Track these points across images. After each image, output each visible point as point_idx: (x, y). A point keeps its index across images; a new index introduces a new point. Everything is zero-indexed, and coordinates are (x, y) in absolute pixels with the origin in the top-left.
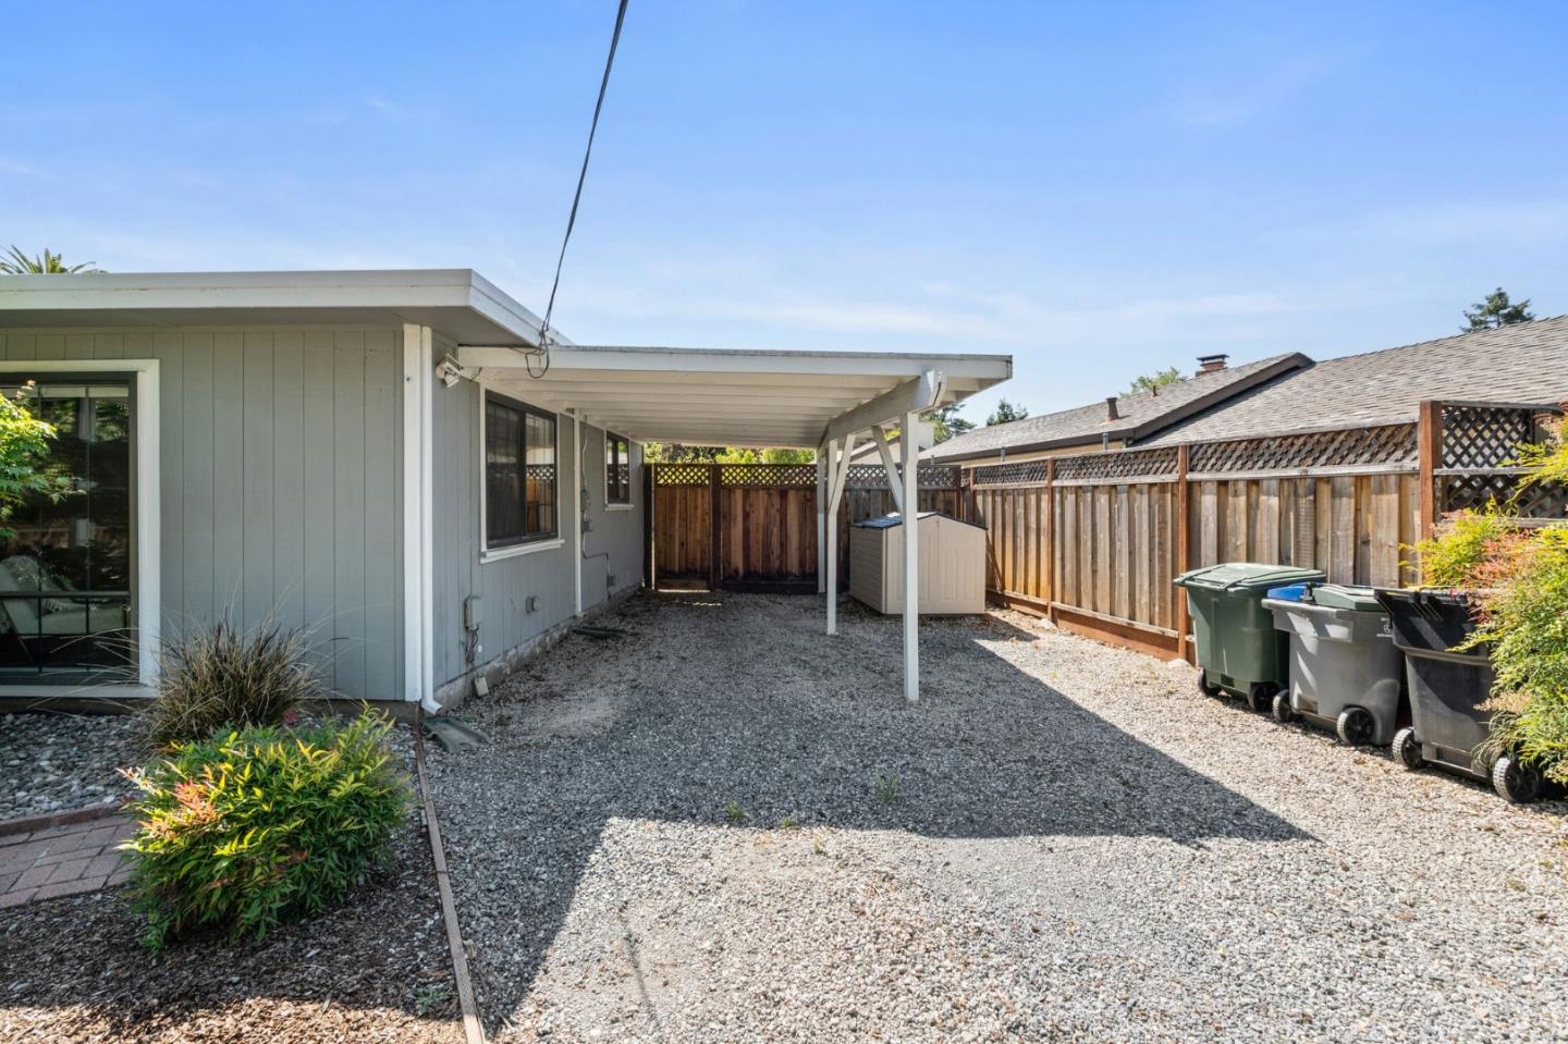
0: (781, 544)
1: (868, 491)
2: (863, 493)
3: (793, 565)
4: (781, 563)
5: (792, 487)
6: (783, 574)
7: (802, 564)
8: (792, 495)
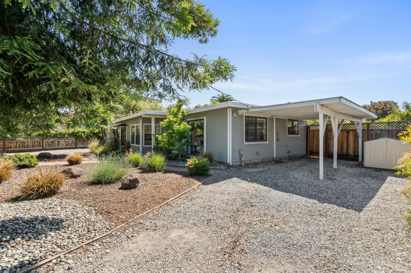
0: (347, 146)
1: (381, 131)
2: (379, 131)
3: (351, 152)
4: (347, 152)
5: (351, 130)
6: (347, 155)
7: (354, 152)
8: (351, 133)
